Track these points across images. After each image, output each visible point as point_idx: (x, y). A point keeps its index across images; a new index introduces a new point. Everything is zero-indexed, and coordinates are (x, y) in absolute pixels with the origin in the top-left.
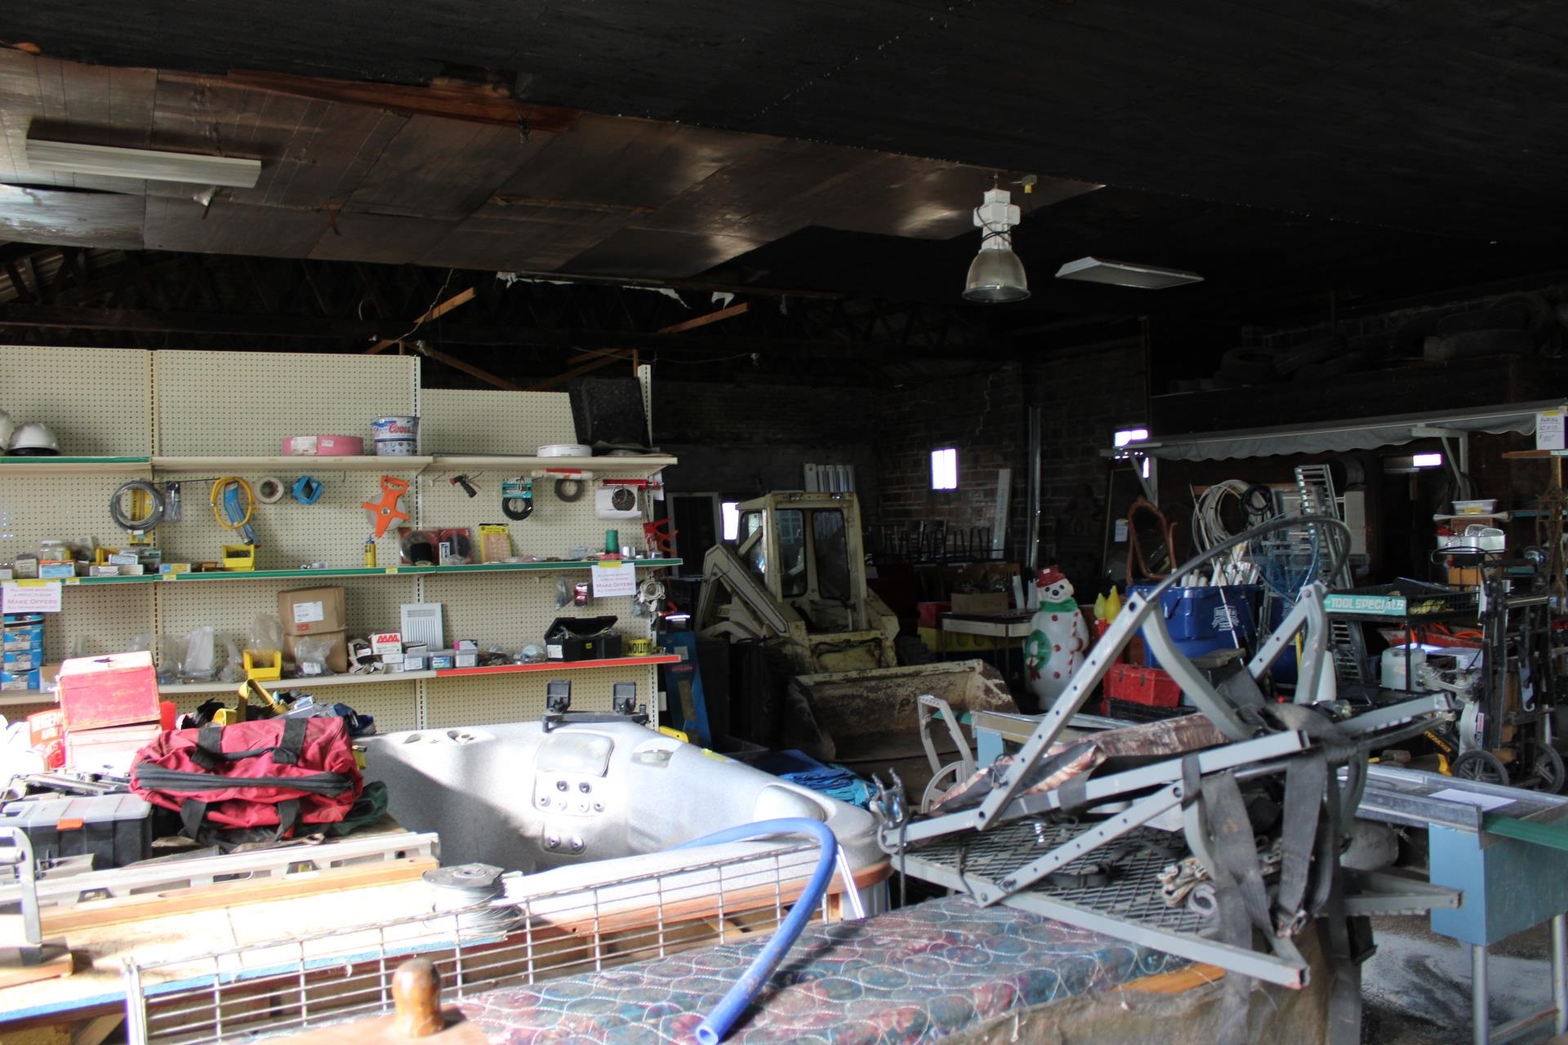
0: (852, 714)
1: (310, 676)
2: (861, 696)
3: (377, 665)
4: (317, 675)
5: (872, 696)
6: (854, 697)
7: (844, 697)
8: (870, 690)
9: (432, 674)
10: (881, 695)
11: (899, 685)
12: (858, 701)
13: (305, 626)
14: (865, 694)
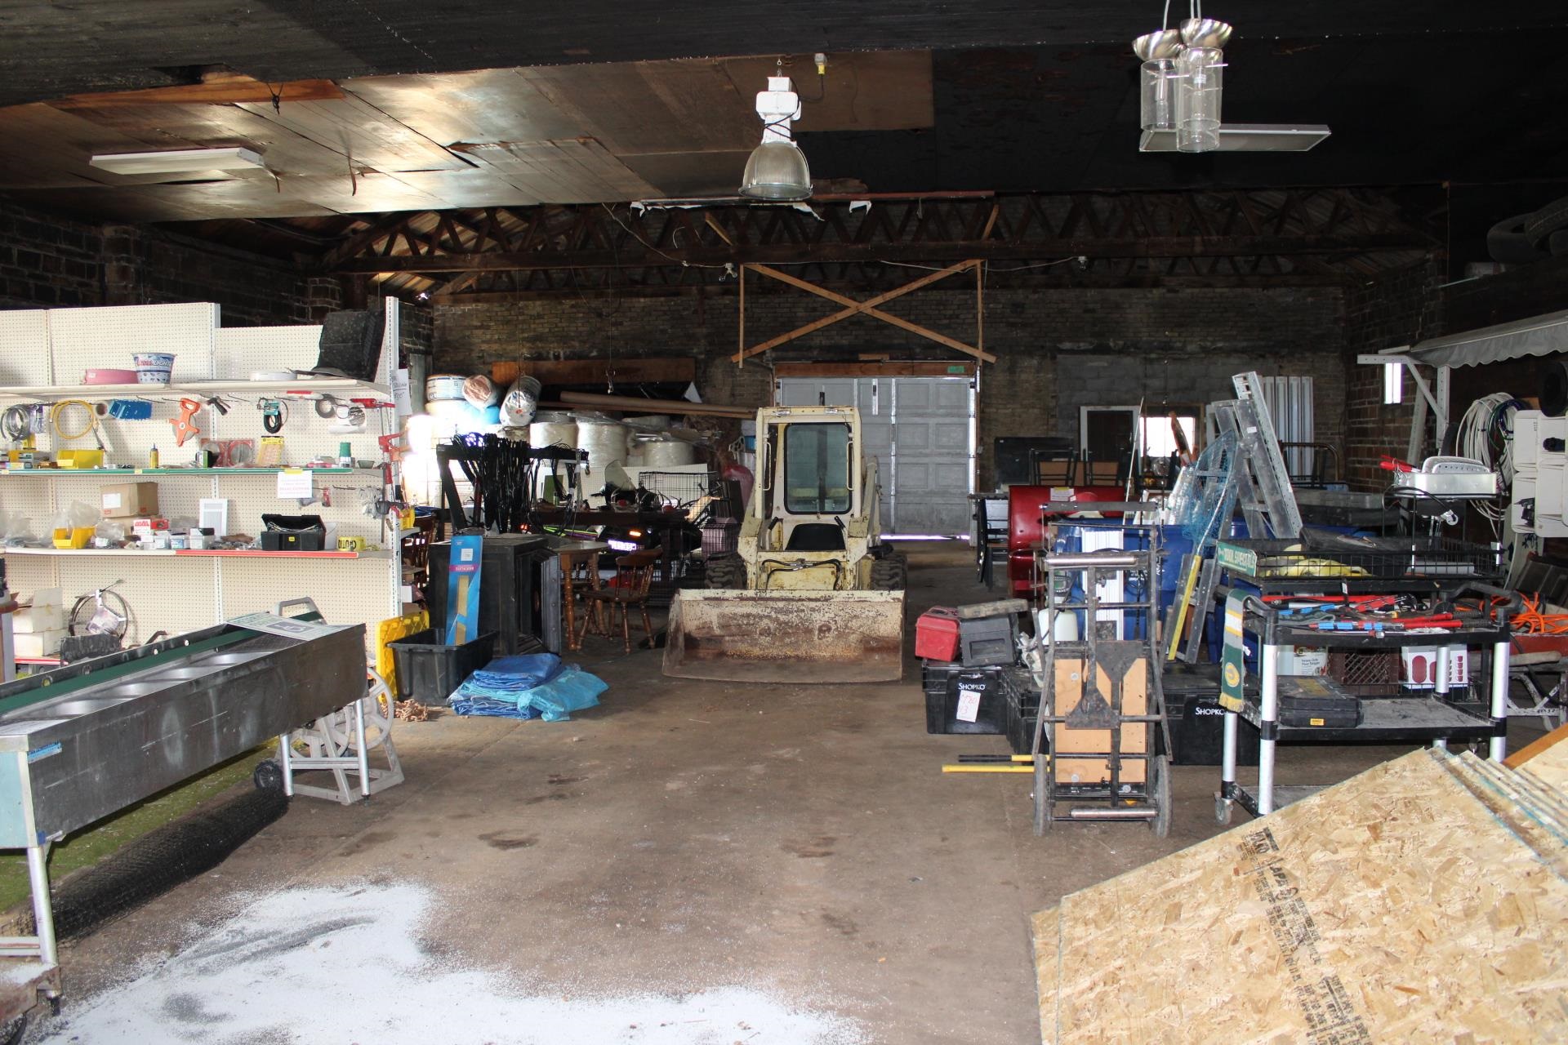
0: (761, 634)
1: (99, 548)
2: (768, 617)
3: (138, 543)
4: (104, 548)
5: (782, 618)
6: (761, 617)
7: (748, 616)
8: (779, 611)
9: (173, 552)
10: (793, 618)
11: (813, 610)
12: (766, 621)
13: (109, 511)
14: (773, 614)
